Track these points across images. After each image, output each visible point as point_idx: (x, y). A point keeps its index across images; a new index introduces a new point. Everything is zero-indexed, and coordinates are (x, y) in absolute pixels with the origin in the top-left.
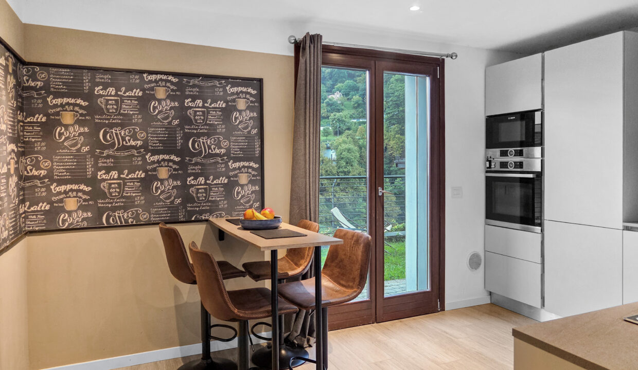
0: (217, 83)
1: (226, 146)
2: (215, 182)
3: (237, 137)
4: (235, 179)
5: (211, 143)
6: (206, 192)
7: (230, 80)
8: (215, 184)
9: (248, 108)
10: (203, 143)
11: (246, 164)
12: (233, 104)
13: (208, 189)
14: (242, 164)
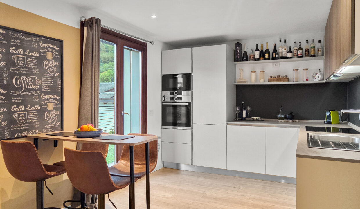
0: (33, 38)
1: (39, 83)
2: (31, 109)
3: (47, 78)
4: (45, 107)
5: (29, 81)
6: (25, 117)
7: (42, 38)
8: (32, 110)
9: (54, 59)
10: (23, 80)
11: (52, 96)
12: (44, 55)
13: (27, 113)
14: (49, 96)
